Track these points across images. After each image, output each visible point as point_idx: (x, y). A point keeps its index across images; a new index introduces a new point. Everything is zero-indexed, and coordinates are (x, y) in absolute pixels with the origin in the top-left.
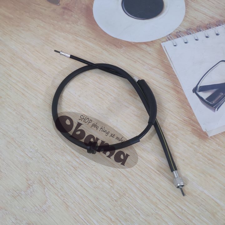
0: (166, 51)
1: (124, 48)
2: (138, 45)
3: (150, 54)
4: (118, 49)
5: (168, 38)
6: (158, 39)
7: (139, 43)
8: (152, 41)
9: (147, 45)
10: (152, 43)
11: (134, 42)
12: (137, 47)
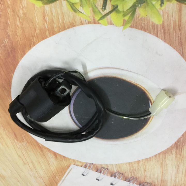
0: (69, 172)
1: (24, 144)
2: (45, 150)
3: (49, 164)
4: (16, 141)
5: (86, 165)
6: (73, 160)
7: (48, 149)
8: (64, 157)
9: (54, 156)
10: (62, 158)
11: (42, 145)
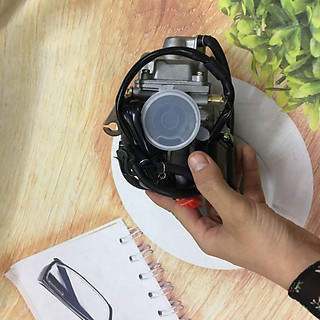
0: (109, 226)
5: (134, 230)
6: (127, 213)
7: (113, 181)
10: (119, 202)
12: (105, 179)
